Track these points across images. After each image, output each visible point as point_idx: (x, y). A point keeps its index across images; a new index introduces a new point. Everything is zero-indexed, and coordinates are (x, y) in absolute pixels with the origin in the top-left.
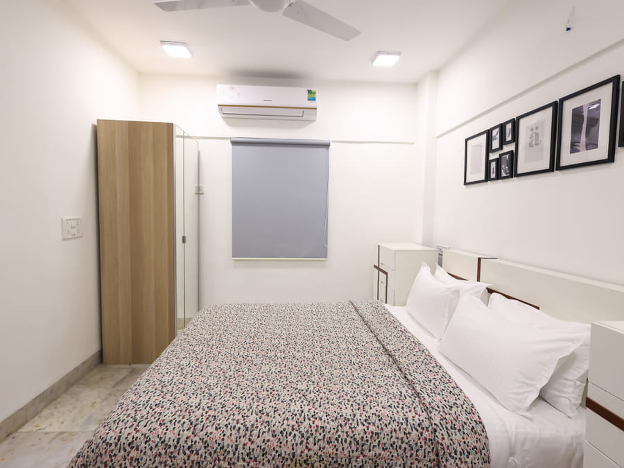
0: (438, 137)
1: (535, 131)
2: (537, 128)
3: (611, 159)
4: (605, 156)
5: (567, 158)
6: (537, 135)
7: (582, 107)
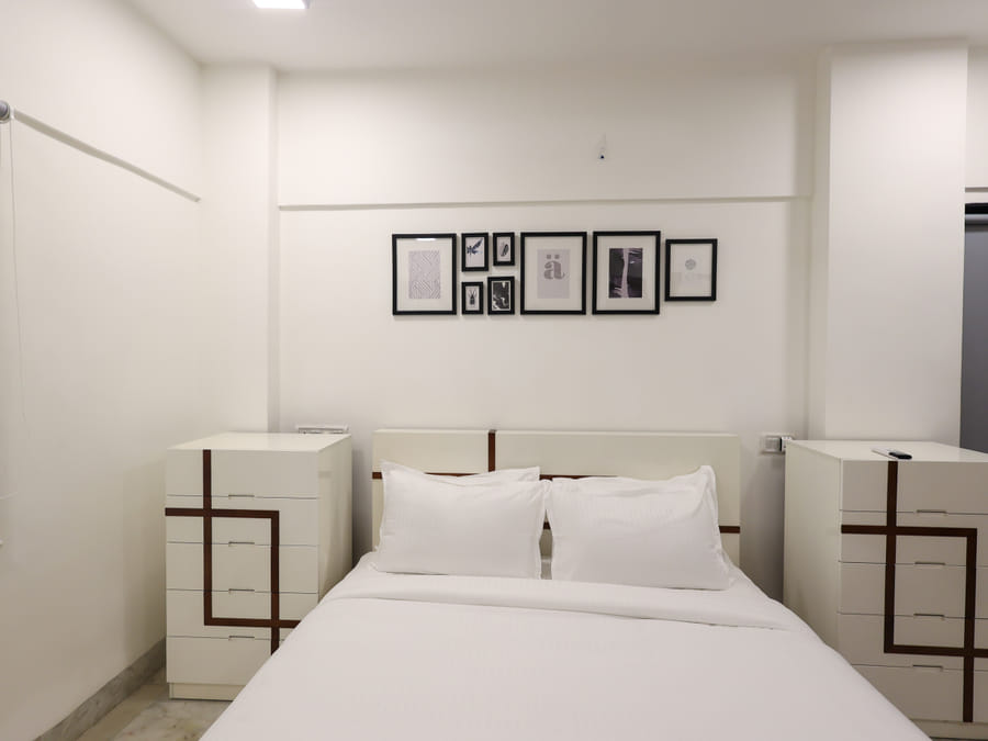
0: (281, 208)
1: (553, 259)
2: (557, 257)
3: (656, 311)
4: (652, 307)
5: (604, 302)
6: (558, 266)
7: (621, 250)
